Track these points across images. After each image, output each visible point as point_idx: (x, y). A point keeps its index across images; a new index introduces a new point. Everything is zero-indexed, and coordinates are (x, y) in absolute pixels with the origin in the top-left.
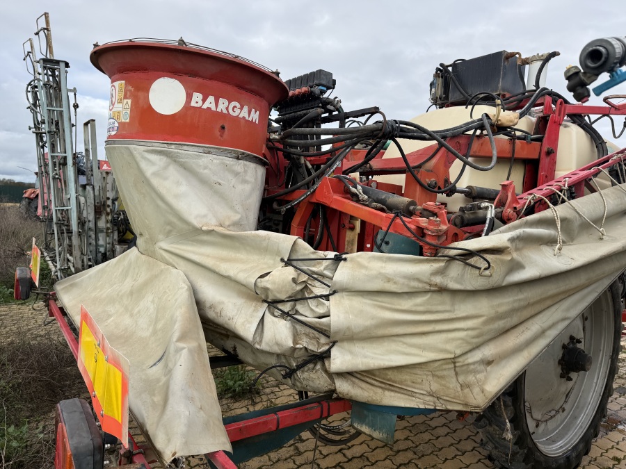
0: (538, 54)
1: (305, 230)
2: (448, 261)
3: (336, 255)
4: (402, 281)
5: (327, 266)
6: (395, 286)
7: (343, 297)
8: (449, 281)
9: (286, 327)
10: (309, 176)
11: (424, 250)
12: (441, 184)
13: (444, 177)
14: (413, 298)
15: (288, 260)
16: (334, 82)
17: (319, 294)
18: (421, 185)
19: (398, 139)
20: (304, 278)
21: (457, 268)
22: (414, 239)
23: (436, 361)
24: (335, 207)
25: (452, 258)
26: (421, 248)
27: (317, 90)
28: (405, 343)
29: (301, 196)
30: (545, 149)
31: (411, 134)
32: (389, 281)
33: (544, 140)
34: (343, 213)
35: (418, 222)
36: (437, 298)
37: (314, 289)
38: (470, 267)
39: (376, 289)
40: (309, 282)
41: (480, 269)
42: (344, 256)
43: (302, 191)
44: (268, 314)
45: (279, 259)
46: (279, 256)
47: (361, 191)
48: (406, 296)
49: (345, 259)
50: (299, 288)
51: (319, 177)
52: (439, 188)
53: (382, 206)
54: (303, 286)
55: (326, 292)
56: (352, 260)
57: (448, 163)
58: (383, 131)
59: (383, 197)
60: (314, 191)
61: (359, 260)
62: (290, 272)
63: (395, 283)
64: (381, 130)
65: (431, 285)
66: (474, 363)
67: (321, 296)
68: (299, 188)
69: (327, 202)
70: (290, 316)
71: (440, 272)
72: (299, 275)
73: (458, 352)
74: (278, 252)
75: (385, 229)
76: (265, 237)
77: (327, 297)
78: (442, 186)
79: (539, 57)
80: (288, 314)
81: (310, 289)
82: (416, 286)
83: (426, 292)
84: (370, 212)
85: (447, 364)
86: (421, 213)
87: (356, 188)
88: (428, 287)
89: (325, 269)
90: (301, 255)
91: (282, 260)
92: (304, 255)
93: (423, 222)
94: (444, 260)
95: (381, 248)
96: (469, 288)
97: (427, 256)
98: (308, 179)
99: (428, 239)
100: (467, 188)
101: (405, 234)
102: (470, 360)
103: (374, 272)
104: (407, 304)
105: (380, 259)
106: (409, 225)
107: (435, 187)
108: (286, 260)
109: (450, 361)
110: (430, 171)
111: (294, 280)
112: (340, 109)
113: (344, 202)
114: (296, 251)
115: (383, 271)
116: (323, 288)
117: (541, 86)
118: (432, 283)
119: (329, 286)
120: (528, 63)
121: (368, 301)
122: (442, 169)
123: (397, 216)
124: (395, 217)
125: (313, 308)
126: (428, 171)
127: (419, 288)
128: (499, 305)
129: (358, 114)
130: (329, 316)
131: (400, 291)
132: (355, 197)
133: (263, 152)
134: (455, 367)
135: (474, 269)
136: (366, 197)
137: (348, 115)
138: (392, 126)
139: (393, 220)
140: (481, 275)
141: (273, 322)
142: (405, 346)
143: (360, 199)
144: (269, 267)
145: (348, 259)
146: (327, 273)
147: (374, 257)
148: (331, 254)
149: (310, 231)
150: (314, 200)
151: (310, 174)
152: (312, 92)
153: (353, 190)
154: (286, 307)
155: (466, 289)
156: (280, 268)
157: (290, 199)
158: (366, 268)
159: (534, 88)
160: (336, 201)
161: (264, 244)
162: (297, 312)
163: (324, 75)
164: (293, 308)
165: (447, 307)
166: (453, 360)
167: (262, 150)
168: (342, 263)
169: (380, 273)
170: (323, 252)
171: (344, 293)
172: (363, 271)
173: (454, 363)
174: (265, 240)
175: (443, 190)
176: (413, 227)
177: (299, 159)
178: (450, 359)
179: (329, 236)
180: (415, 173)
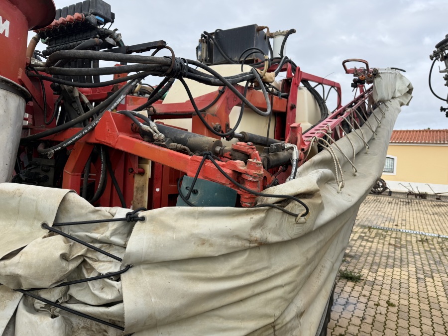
0: (280, 31)
1: (83, 176)
2: (268, 210)
3: (128, 214)
4: (219, 241)
5: (116, 230)
6: (211, 249)
7: (141, 272)
8: (268, 234)
9: (53, 327)
10: (85, 112)
11: (242, 199)
12: (223, 128)
13: (226, 122)
14: (230, 259)
15: (54, 225)
16: (113, 15)
17: (104, 272)
18: (208, 128)
19: (185, 79)
20: (81, 250)
21: (275, 217)
22: (229, 186)
23: (256, 330)
24: (122, 148)
25: (271, 206)
26: (239, 196)
27: (93, 19)
28: (220, 317)
29: (76, 135)
30: (290, 105)
31: (198, 76)
32: (204, 244)
33: (290, 97)
34: (130, 154)
35: (234, 166)
36: (256, 254)
37: (96, 265)
38: (288, 215)
39: (187, 257)
40: (89, 255)
41: (296, 216)
42: (141, 214)
43: (77, 129)
44: (22, 311)
45: (40, 224)
46: (39, 220)
47: (156, 128)
48: (223, 259)
49: (143, 219)
50: (72, 266)
51: (98, 113)
52: (222, 132)
53: (183, 146)
54: (80, 261)
55: (115, 268)
56: (153, 219)
57: (228, 109)
58: (172, 66)
59: (183, 136)
60: (93, 129)
61: (163, 218)
62: (58, 245)
63: (211, 245)
64: (169, 66)
65: (250, 242)
66: (290, 321)
67: (109, 276)
68: (73, 126)
69: (111, 142)
70: (60, 306)
71: (260, 225)
72: (71, 247)
73: (277, 313)
74: (37, 215)
75: (191, 174)
76: (14, 193)
77: (117, 277)
78: (224, 131)
79: (281, 33)
80: (56, 304)
81: (90, 265)
82: (235, 245)
83: (244, 250)
84: (170, 154)
85: (267, 330)
86: (231, 155)
87: (148, 124)
88: (247, 245)
89: (112, 234)
90: (75, 217)
91: (44, 226)
92: (80, 215)
93: (240, 165)
94: (264, 210)
95: (189, 200)
96: (286, 238)
97: (246, 206)
98: (84, 115)
99: (248, 186)
100: (240, 133)
101: (218, 180)
102: (288, 319)
103: (183, 234)
104: (223, 269)
105: (191, 215)
106: (224, 170)
107: (219, 131)
108: (50, 225)
109: (270, 326)
110: (214, 115)
111: (64, 257)
112: (121, 43)
113: (134, 143)
114: (67, 211)
115: (196, 231)
116: (110, 262)
117: (285, 55)
118: (252, 239)
119: (120, 260)
120: (272, 37)
121: (176, 274)
122: (224, 114)
123: (208, 158)
124: (204, 161)
125: (96, 292)
126: (213, 115)
127: (238, 247)
128: (308, 251)
129: (142, 48)
130: (122, 301)
131: (217, 255)
132: (148, 136)
133: (20, 77)
134: (275, 331)
135: (291, 216)
136: (163, 136)
137: (130, 50)
138: (181, 63)
139: (202, 163)
140: (297, 223)
141: (31, 322)
142: (221, 319)
143: (155, 138)
144: (22, 239)
145: (147, 219)
146: (116, 239)
147: (183, 214)
148: (121, 212)
149: (90, 177)
150: (93, 140)
151: (86, 109)
152: (87, 20)
153: (145, 127)
154: (54, 296)
155: (283, 240)
156: (40, 239)
157: (61, 139)
158: (172, 229)
159: (280, 56)
160: (123, 141)
161: (14, 203)
162: (71, 299)
163: (102, 5)
164: (65, 293)
165: (265, 264)
166: (273, 325)
167: (17, 75)
168: (138, 225)
169: (192, 235)
170: (108, 209)
171: (142, 267)
172: (170, 234)
173: (274, 327)
174: (13, 197)
175: (225, 134)
176: (228, 171)
177: (72, 91)
178: (271, 324)
179: (114, 182)
180: (202, 116)
